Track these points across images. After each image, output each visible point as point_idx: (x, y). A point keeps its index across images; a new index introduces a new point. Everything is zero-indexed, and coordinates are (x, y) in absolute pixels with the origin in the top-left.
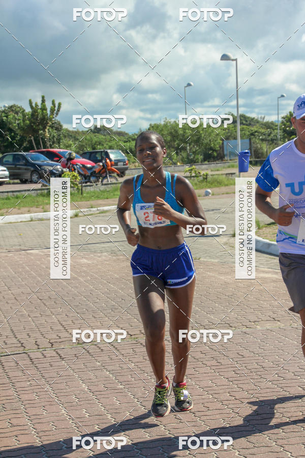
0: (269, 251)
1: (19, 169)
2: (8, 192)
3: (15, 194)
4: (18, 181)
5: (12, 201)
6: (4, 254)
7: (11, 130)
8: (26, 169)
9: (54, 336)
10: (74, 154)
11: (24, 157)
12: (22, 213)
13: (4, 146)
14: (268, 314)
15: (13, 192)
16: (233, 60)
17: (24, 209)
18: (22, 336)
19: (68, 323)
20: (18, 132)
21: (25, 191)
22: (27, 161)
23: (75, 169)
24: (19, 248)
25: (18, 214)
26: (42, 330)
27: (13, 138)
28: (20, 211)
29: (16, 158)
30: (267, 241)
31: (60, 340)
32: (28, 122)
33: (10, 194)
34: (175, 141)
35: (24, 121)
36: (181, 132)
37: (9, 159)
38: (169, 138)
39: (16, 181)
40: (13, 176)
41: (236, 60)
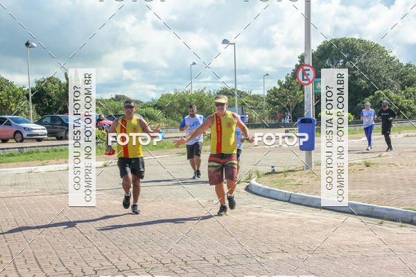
0: (269, 195)
1: (56, 128)
2: (48, 146)
3: (54, 148)
4: (55, 138)
5: (52, 153)
6: (47, 197)
7: (49, 97)
8: (61, 128)
9: (98, 265)
10: (103, 116)
11: (60, 119)
12: (60, 164)
13: (43, 110)
14: (277, 247)
15: (52, 146)
16: (232, 44)
17: (61, 160)
18: (70, 265)
19: (108, 253)
20: (56, 98)
21: (62, 145)
22: (62, 121)
23: (103, 128)
24: (59, 191)
25: (57, 164)
26: (86, 260)
27: (50, 103)
28: (58, 162)
29: (53, 119)
30: (267, 187)
31: (103, 268)
32: (63, 90)
33: (49, 148)
34: (183, 107)
35: (60, 90)
36: (188, 100)
37: (48, 120)
38: (178, 105)
39: (53, 138)
40: (50, 134)
41: (234, 44)
